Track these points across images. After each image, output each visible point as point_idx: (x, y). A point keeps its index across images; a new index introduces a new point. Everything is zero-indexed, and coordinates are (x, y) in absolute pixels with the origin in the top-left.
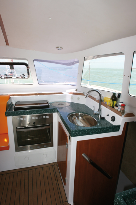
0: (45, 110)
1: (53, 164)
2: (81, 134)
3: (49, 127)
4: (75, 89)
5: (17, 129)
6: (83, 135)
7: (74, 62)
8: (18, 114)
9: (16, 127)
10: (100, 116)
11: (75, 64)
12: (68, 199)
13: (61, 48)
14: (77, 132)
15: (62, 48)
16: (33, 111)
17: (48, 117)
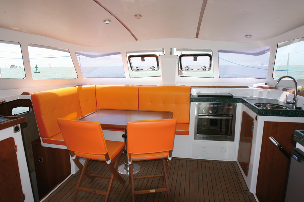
0: (228, 99)
1: (233, 162)
2: (269, 114)
3: (232, 118)
4: (265, 83)
5: (198, 115)
6: (271, 116)
7: (264, 51)
8: (201, 101)
9: (198, 114)
10: (295, 106)
11: (266, 53)
12: (250, 188)
13: (250, 36)
14: (265, 111)
15: (252, 36)
16: (217, 99)
17: (231, 107)
